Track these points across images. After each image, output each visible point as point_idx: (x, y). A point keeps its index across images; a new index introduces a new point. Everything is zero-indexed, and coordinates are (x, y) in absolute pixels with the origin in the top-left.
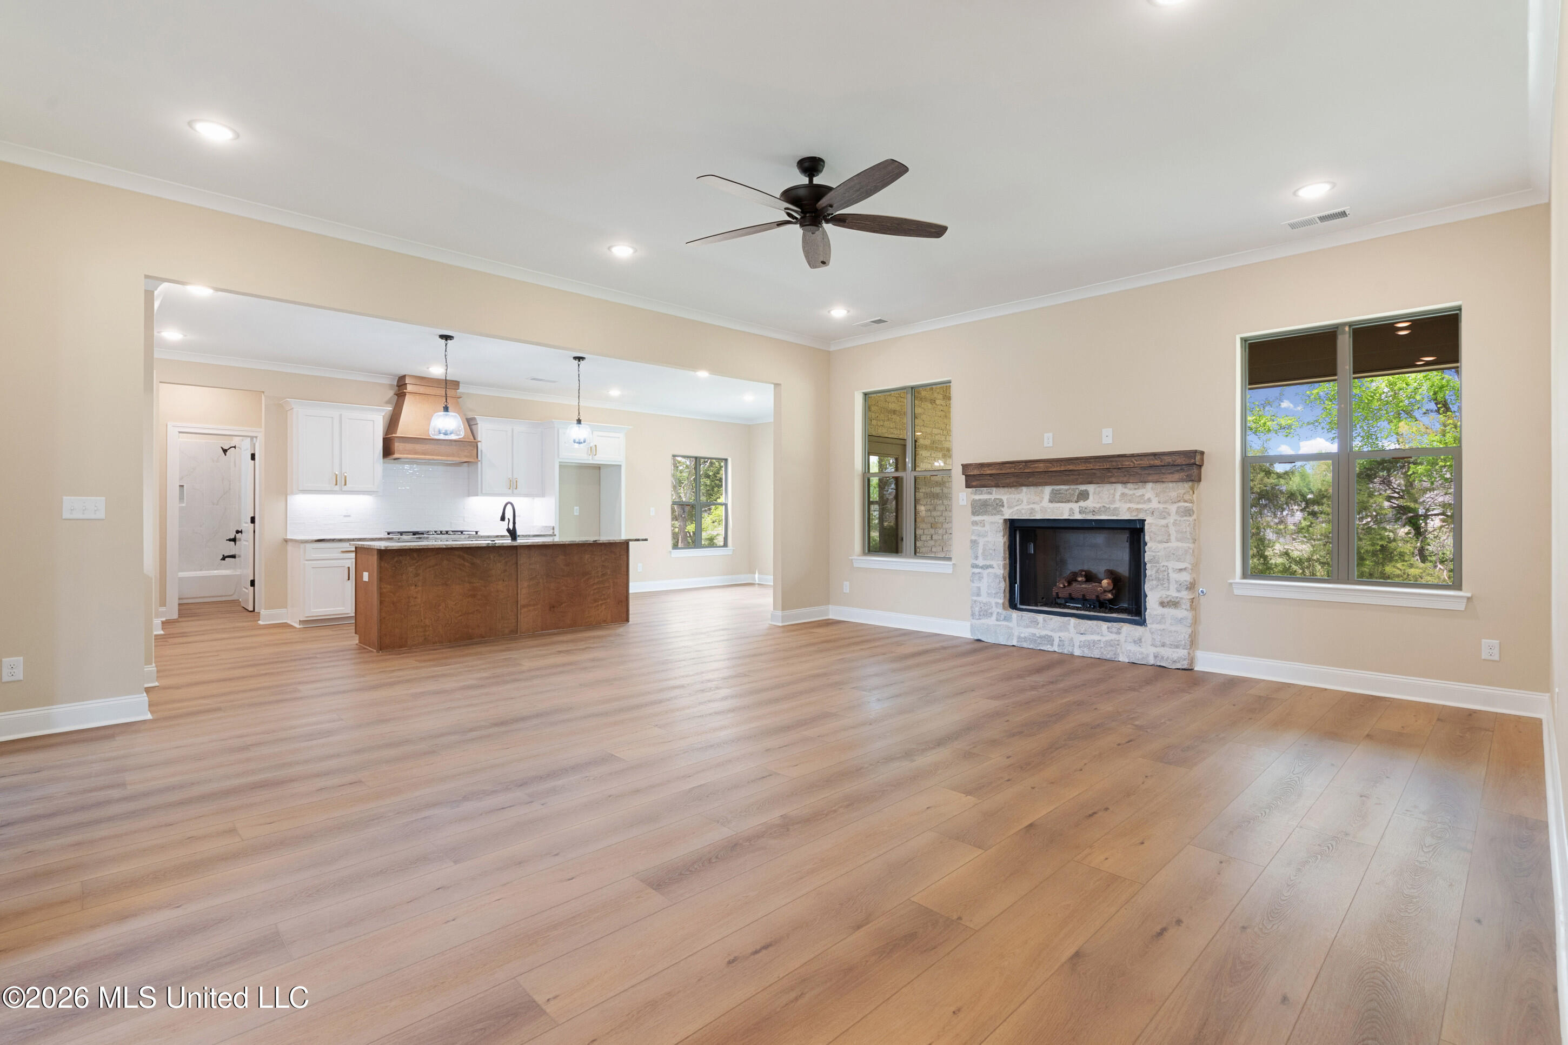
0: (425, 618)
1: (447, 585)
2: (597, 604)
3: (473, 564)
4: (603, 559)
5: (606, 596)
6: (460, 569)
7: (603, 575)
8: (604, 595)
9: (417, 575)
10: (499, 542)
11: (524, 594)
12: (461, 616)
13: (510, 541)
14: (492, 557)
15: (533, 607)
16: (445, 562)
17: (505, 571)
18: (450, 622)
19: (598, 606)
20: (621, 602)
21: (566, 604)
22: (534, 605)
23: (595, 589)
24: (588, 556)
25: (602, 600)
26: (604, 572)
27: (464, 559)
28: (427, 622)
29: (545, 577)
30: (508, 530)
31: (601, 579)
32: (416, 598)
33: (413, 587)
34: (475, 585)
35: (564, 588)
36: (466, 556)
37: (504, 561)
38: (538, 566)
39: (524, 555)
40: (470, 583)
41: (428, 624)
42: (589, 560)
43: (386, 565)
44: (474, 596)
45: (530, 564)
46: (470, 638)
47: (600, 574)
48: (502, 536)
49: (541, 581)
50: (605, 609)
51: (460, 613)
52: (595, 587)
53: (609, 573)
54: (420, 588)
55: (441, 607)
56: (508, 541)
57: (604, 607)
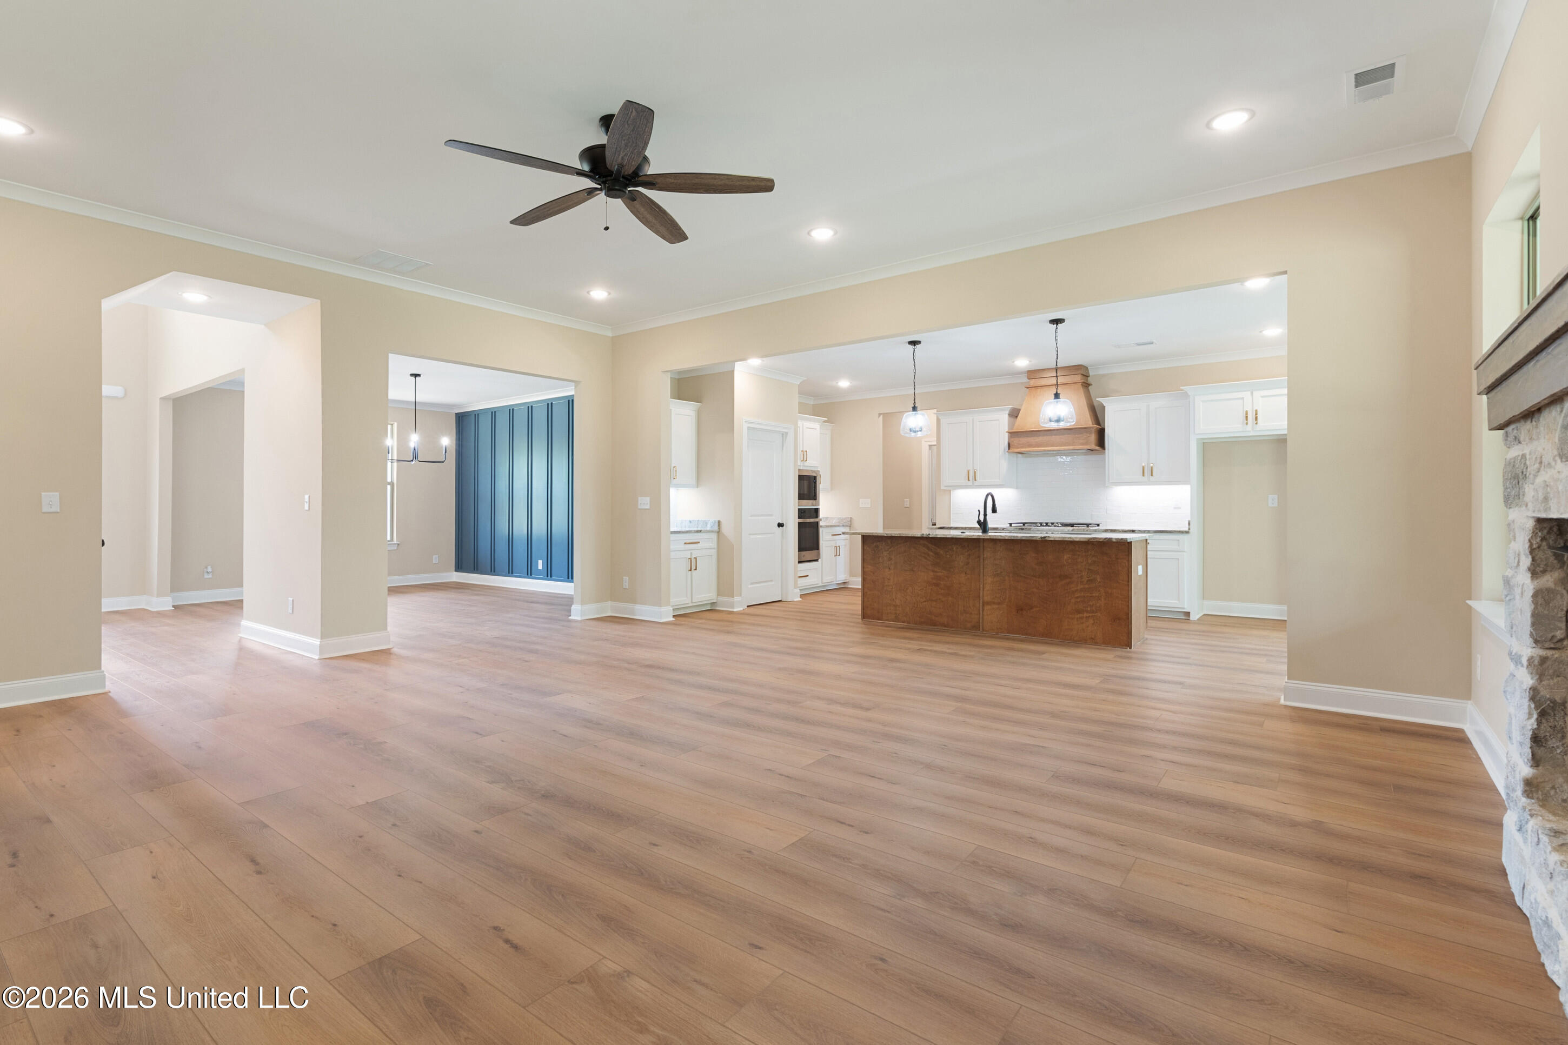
0: (896, 598)
1: (913, 571)
2: (1081, 615)
3: (937, 554)
4: (1090, 561)
5: (1094, 608)
6: (926, 558)
7: (1090, 581)
8: (1091, 606)
9: (890, 559)
10: (968, 534)
11: (988, 590)
12: (925, 601)
13: (981, 534)
14: (954, 549)
15: (997, 606)
16: (913, 550)
17: (968, 564)
18: (916, 606)
19: (1082, 618)
20: (1119, 619)
21: (1037, 609)
22: (999, 604)
23: (1077, 598)
24: (1068, 556)
25: (1087, 612)
26: (1091, 578)
27: (928, 548)
28: (898, 602)
29: (1011, 575)
30: (979, 522)
31: (1086, 586)
32: (889, 579)
33: (887, 570)
34: (938, 574)
35: (1035, 590)
36: (930, 545)
37: (967, 553)
38: (1003, 562)
39: (989, 549)
40: (933, 571)
41: (898, 604)
42: (1070, 561)
43: (868, 548)
44: (937, 585)
45: (995, 559)
46: (934, 624)
47: (1085, 579)
48: (971, 529)
49: (1007, 578)
50: (1093, 624)
51: (924, 599)
52: (1077, 595)
53: (1099, 580)
54: (892, 571)
55: (908, 591)
56: (978, 534)
57: (1091, 621)
